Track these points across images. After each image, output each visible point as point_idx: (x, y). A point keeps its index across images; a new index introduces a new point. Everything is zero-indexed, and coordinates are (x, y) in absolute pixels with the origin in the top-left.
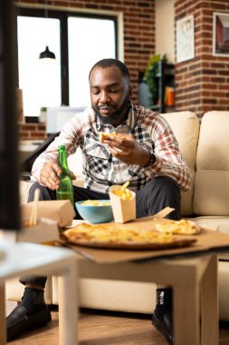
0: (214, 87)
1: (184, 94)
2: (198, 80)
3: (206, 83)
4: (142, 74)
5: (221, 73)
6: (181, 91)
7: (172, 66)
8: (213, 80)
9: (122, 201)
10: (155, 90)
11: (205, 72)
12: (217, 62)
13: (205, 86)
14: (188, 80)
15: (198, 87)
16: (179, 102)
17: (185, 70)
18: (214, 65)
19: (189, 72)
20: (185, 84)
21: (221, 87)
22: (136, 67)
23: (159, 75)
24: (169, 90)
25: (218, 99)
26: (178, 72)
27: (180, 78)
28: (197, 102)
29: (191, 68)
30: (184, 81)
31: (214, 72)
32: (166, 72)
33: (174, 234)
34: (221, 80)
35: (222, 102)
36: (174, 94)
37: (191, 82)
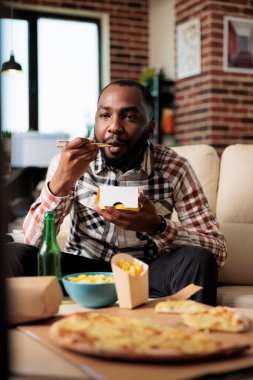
0: (226, 110)
1: (186, 118)
2: (205, 101)
3: (216, 105)
5: (236, 92)
7: (171, 83)
8: (225, 101)
9: (130, 277)
11: (214, 91)
12: (229, 78)
13: (214, 109)
14: (192, 100)
15: (205, 110)
16: (181, 128)
17: (188, 88)
18: (226, 83)
19: (193, 90)
20: (188, 105)
21: (235, 111)
23: (155, 93)
24: (168, 113)
25: (231, 125)
26: (178, 90)
27: (182, 98)
28: (204, 129)
29: (196, 85)
30: (187, 101)
31: (225, 91)
32: (164, 90)
33: (212, 331)
34: (234, 102)
35: (236, 129)
36: (173, 118)
37: (196, 103)
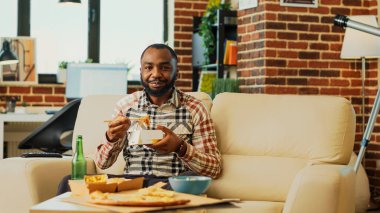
1: (246, 52)
2: (261, 36)
3: (272, 40)
4: (197, 20)
5: (292, 27)
6: (244, 47)
8: (281, 35)
10: (211, 43)
11: (269, 26)
12: (286, 13)
13: (269, 44)
14: (251, 34)
15: (261, 45)
16: (242, 60)
17: (248, 20)
19: (252, 24)
20: (248, 38)
21: (292, 46)
22: (192, 10)
23: (217, 24)
24: (230, 44)
25: (288, 60)
26: (241, 22)
27: (243, 30)
28: (260, 63)
29: (255, 19)
31: (282, 26)
32: (226, 22)
35: (292, 64)
37: (254, 37)
